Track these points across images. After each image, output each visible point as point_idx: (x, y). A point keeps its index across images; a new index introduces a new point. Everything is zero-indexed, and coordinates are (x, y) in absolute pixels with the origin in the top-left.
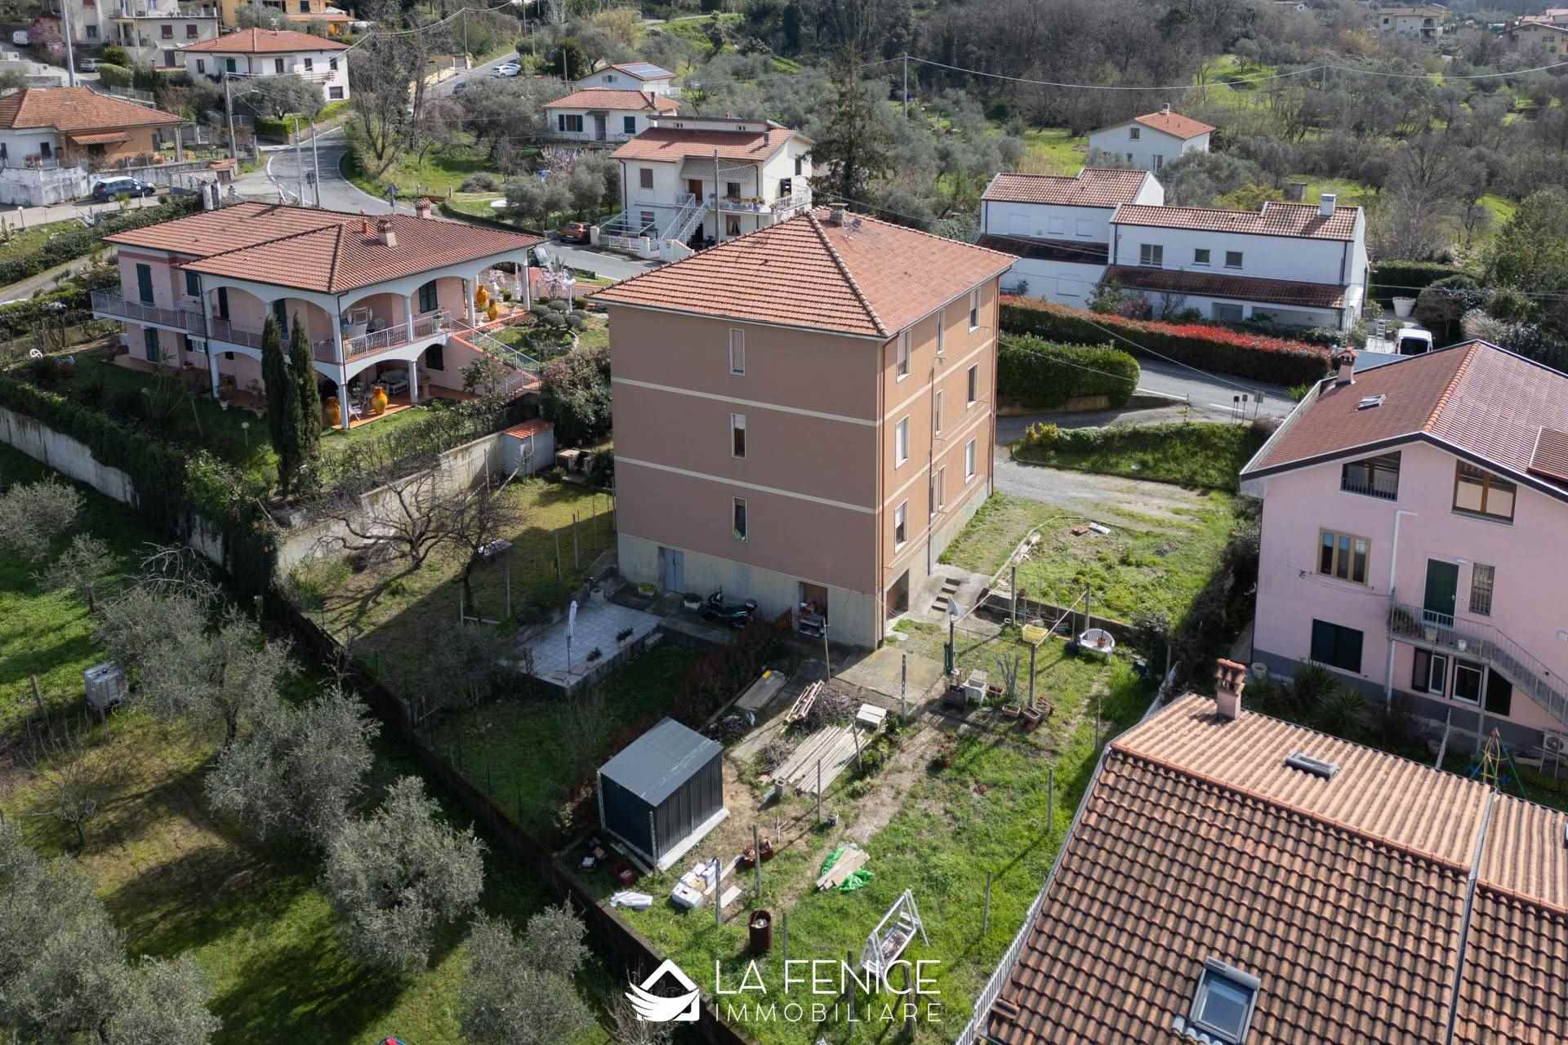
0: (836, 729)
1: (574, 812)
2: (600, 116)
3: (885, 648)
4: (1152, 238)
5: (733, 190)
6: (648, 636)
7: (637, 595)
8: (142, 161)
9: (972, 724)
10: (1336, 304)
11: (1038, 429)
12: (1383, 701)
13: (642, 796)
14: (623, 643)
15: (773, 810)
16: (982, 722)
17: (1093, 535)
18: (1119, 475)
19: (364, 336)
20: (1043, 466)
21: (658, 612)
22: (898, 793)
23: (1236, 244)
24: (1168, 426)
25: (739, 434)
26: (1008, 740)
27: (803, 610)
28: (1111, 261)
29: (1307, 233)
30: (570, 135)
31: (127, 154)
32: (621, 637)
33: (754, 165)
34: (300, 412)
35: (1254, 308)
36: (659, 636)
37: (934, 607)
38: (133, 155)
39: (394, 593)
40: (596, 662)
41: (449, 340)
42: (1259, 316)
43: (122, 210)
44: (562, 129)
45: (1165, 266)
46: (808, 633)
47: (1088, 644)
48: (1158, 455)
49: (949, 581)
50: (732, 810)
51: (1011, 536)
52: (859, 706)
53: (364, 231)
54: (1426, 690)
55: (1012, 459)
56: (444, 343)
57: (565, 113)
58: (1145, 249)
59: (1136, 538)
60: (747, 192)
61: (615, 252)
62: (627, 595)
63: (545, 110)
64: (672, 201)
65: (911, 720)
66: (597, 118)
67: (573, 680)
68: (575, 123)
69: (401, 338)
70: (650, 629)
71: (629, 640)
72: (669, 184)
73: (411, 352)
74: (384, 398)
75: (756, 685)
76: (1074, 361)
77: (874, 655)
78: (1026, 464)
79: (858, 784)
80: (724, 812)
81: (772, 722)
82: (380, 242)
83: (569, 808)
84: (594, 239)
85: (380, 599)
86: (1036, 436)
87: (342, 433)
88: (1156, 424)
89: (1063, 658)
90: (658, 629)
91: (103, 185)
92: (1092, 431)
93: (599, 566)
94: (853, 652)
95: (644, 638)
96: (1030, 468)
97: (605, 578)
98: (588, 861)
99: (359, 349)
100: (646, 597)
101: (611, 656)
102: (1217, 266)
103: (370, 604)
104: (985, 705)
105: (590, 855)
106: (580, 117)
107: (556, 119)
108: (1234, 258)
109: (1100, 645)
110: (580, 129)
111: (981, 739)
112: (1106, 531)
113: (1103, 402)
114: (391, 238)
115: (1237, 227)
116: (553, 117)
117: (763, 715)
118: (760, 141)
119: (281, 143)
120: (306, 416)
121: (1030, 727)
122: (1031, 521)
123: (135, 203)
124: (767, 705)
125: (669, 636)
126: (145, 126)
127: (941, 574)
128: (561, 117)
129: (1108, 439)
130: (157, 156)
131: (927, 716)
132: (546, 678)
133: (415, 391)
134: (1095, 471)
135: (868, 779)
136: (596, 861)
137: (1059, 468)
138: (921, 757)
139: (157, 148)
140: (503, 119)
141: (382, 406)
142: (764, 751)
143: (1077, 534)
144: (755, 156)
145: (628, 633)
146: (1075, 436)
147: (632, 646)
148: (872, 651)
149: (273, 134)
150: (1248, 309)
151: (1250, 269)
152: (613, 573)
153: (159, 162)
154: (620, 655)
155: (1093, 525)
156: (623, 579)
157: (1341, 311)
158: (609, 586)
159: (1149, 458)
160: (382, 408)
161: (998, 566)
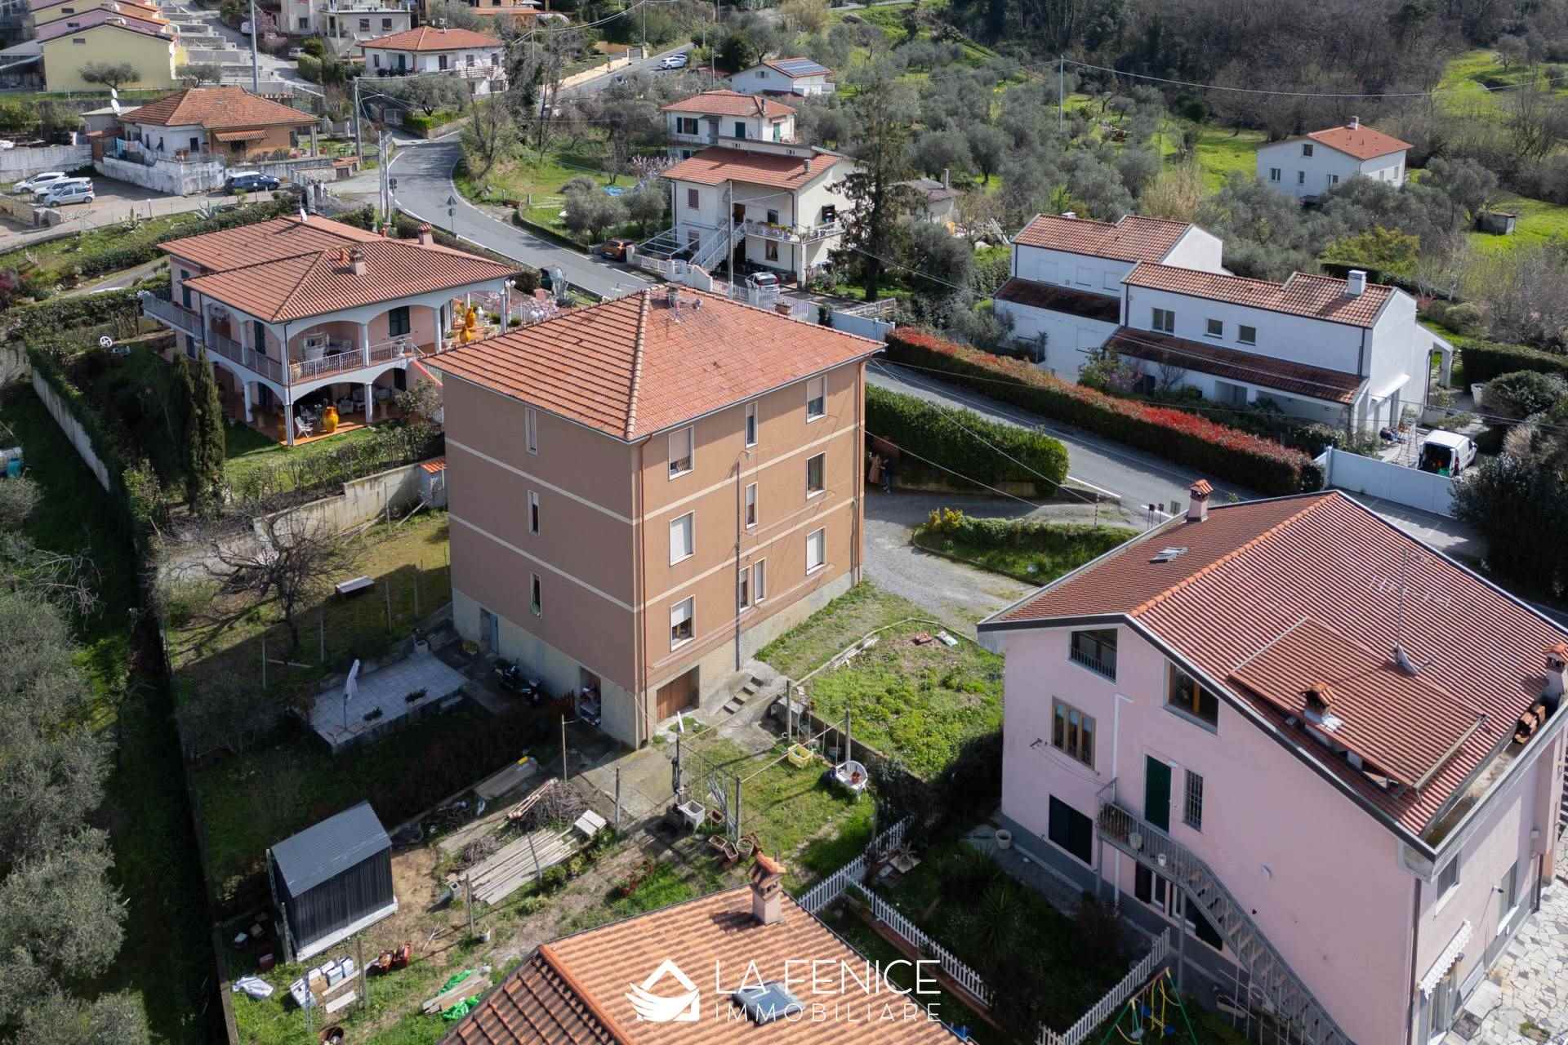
0: (551, 833)
1: (240, 885)
2: (714, 120)
3: (648, 748)
4: (1165, 303)
5: (772, 218)
6: (446, 698)
7: (461, 652)
8: (280, 156)
9: (677, 852)
10: (1345, 399)
11: (943, 513)
12: (1111, 903)
13: (289, 884)
14: (411, 705)
15: (439, 914)
16: (686, 851)
17: (937, 644)
18: (1012, 576)
19: (321, 358)
20: (938, 555)
21: (470, 674)
22: (564, 918)
23: (1251, 318)
24: (1078, 527)
25: (535, 508)
26: (700, 877)
27: (584, 695)
28: (1122, 322)
29: (1323, 315)
30: (685, 137)
31: (266, 150)
32: (411, 698)
33: (791, 194)
34: (197, 439)
35: (1259, 392)
36: (459, 699)
37: (725, 708)
38: (271, 150)
39: (250, 620)
40: (374, 722)
41: (410, 364)
42: (1265, 402)
43: (240, 204)
44: (679, 131)
45: (1177, 334)
46: (587, 719)
47: (842, 777)
48: (1059, 559)
49: (754, 680)
50: (401, 908)
51: (849, 635)
52: (584, 811)
53: (341, 259)
54: (1148, 901)
55: (911, 543)
56: (404, 367)
57: (683, 116)
58: (1157, 313)
59: (979, 655)
60: (784, 219)
61: (645, 272)
62: (453, 651)
63: (665, 112)
64: (713, 223)
65: (625, 836)
66: (711, 123)
67: (341, 740)
68: (691, 125)
69: (356, 362)
70: (450, 691)
71: (419, 702)
72: (712, 206)
73: (367, 375)
74: (334, 417)
75: (509, 770)
76: (998, 445)
77: (633, 755)
78: (922, 551)
79: (530, 900)
80: (393, 908)
81: (497, 815)
82: (351, 271)
83: (234, 881)
84: (629, 258)
85: (237, 624)
86: (938, 521)
87: (284, 449)
88: (1064, 522)
89: (814, 789)
90: (459, 692)
91: (233, 179)
92: (997, 523)
93: (436, 618)
94: (613, 747)
95: (440, 700)
96: (924, 556)
97: (437, 630)
98: (241, 937)
99: (309, 373)
100: (467, 655)
101: (394, 717)
102: (1229, 340)
103: (226, 628)
104: (699, 832)
105: (247, 931)
106: (696, 121)
107: (675, 122)
108: (1248, 334)
109: (854, 781)
110: (695, 132)
111: (675, 871)
112: (952, 641)
113: (1029, 489)
114: (361, 268)
115: (1252, 299)
116: (672, 120)
117: (494, 805)
118: (801, 169)
119: (421, 137)
120: (204, 443)
121: (726, 866)
122: (879, 621)
123: (251, 197)
124: (502, 796)
125: (466, 701)
126: (282, 125)
127: (749, 671)
128: (679, 120)
129: (1011, 534)
130: (293, 151)
131: (642, 833)
132: (321, 732)
133: (370, 411)
134: (989, 568)
135: (541, 897)
136: (250, 938)
137: (953, 560)
138: (609, 881)
139: (295, 144)
140: (625, 120)
141: (332, 426)
142: (467, 848)
143: (917, 642)
144: (790, 185)
145: (422, 694)
146: (978, 526)
147: (423, 709)
148: (633, 750)
149: (412, 128)
150: (1252, 392)
151: (1262, 347)
152: (448, 626)
153: (295, 156)
154: (406, 716)
155: (942, 634)
156: (457, 634)
157: (1350, 407)
158: (437, 640)
159: (1047, 561)
160: (332, 427)
161: (810, 670)
